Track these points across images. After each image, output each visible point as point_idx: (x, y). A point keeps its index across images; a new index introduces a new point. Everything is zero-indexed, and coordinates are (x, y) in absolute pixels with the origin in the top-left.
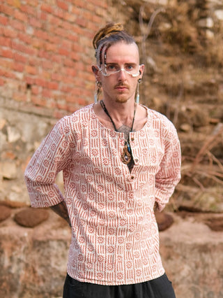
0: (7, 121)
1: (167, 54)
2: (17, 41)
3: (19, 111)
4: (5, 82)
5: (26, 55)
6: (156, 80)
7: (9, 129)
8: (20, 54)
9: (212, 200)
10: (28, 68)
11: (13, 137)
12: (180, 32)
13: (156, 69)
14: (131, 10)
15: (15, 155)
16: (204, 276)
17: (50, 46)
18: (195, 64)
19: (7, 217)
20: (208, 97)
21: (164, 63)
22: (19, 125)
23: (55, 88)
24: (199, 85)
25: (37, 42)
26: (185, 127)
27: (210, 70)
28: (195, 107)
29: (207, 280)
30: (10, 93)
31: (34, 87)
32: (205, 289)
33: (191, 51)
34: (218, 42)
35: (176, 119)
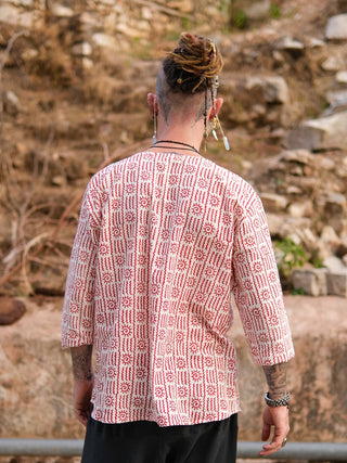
1: (32, 88)
6: (20, 120)
12: (48, 60)
13: (20, 107)
16: (68, 384)
18: (71, 101)
20: (86, 141)
21: (30, 99)
24: (75, 126)
26: (58, 180)
27: (89, 107)
28: (70, 154)
33: (64, 84)
34: (99, 72)
35: (45, 170)
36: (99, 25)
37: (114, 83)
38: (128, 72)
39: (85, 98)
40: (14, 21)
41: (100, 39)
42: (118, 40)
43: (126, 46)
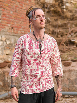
0: (6, 38)
1: (53, 16)
2: (8, 16)
3: (10, 35)
4: (5, 27)
5: (11, 19)
6: (50, 23)
7: (7, 40)
8: (9, 19)
9: (66, 56)
10: (12, 23)
11: (8, 42)
12: (56, 10)
13: (50, 21)
14: (42, 5)
15: (9, 47)
16: (63, 80)
17: (18, 16)
18: (61, 19)
19: (6, 66)
20: (65, 27)
21: (52, 19)
22: (10, 39)
23: (20, 28)
24: (62, 24)
25: (14, 16)
26: (59, 36)
27: (65, 20)
28: (61, 30)
29: (64, 81)
30: (7, 30)
31: (14, 28)
32: (64, 84)
33: (60, 15)
34: (67, 12)
35: (56, 34)
36: (67, 1)
37: (71, 14)
38: (74, 11)
39: (64, 18)
40: (49, 2)
41: (67, 5)
42: (71, 4)
43: (73, 5)
